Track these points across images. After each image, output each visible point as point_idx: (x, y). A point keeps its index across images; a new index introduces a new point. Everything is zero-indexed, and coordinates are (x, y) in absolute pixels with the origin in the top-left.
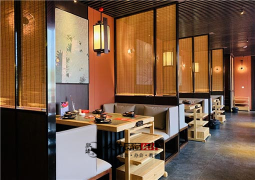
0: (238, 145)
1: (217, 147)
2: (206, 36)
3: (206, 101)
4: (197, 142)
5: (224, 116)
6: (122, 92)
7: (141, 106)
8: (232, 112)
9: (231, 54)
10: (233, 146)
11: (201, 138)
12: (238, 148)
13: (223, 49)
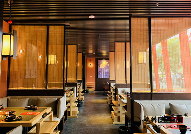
0: (96, 116)
1: (85, 120)
2: (76, 46)
3: (75, 88)
4: (72, 119)
5: (83, 97)
6: (15, 87)
7: (35, 98)
8: (86, 93)
9: (86, 56)
10: (93, 117)
11: (74, 115)
12: (96, 119)
13: (83, 53)
